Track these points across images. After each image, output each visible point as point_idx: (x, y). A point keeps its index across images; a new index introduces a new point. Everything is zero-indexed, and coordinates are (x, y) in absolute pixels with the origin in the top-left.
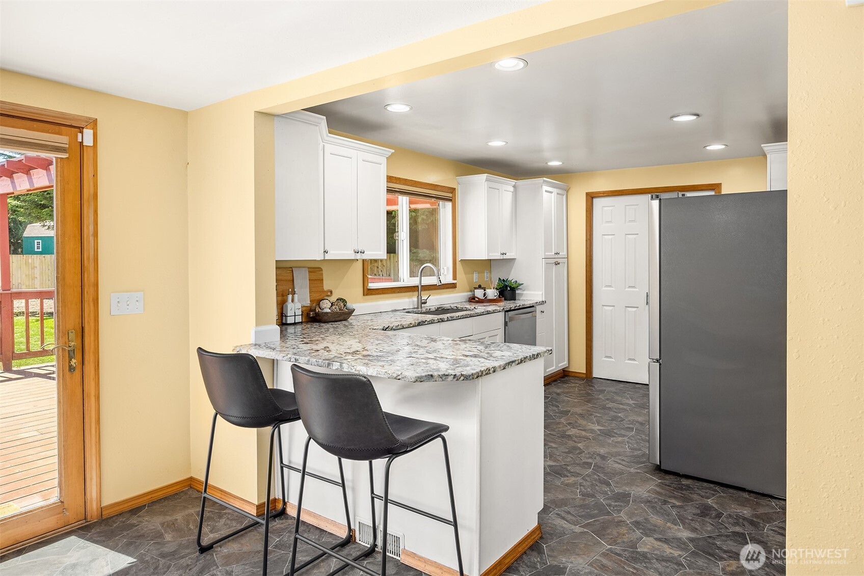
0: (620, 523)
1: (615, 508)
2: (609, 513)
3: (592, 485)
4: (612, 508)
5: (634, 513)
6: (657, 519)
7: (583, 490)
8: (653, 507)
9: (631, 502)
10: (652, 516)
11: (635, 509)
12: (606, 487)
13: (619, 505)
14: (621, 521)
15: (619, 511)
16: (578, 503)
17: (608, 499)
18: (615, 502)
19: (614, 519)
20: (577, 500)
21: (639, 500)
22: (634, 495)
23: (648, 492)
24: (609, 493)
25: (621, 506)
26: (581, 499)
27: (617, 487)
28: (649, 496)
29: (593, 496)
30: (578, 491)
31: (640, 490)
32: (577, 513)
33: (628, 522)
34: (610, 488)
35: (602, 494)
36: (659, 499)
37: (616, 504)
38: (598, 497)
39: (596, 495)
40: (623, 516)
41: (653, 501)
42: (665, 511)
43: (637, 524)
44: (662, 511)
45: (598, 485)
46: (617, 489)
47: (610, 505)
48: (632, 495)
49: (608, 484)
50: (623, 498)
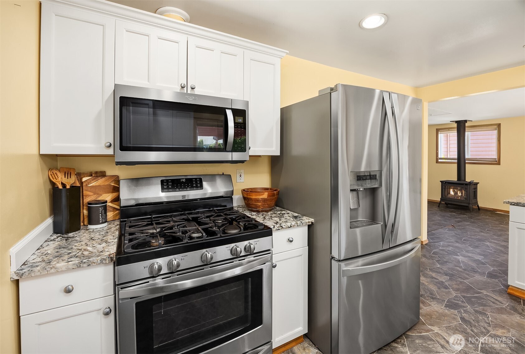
0: (457, 290)
1: (458, 299)
2: (464, 297)
3: (478, 322)
4: (461, 299)
5: (446, 293)
6: (432, 287)
7: (486, 319)
8: (432, 294)
9: (446, 301)
10: (435, 290)
11: (445, 296)
12: (465, 317)
13: (456, 300)
14: (456, 291)
15: (456, 297)
16: (488, 309)
17: (464, 307)
18: (458, 303)
19: (460, 292)
20: (489, 311)
21: (440, 301)
22: (442, 305)
23: (430, 305)
24: (462, 311)
25: (454, 300)
26: (486, 311)
27: (455, 315)
28: (431, 301)
29: (476, 311)
30: (490, 319)
31: (435, 308)
32: (487, 302)
33: (451, 290)
34: (461, 315)
35: (468, 312)
36: (424, 298)
37: (458, 302)
38: (472, 309)
39: (474, 312)
40: (454, 294)
41: (429, 298)
42: (424, 291)
43: (446, 287)
44: (427, 291)
45: (472, 321)
46: (456, 314)
47: (462, 302)
48: (444, 306)
49: (463, 319)
50: (451, 305)
